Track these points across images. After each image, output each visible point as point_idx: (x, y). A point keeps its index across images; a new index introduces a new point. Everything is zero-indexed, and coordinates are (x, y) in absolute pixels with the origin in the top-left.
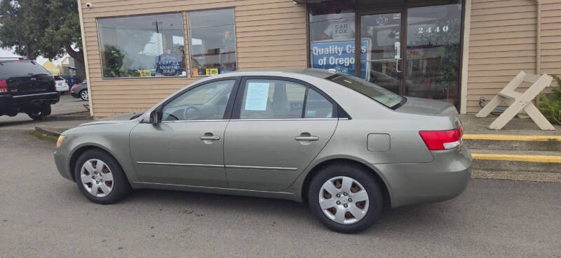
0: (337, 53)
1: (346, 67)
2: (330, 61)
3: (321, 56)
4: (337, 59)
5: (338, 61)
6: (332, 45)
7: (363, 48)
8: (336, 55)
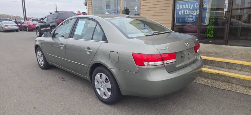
0: (189, 7)
1: (194, 16)
2: (186, 12)
3: (181, 10)
4: (189, 11)
5: (190, 13)
6: (187, 3)
7: (205, 5)
8: (189, 9)
